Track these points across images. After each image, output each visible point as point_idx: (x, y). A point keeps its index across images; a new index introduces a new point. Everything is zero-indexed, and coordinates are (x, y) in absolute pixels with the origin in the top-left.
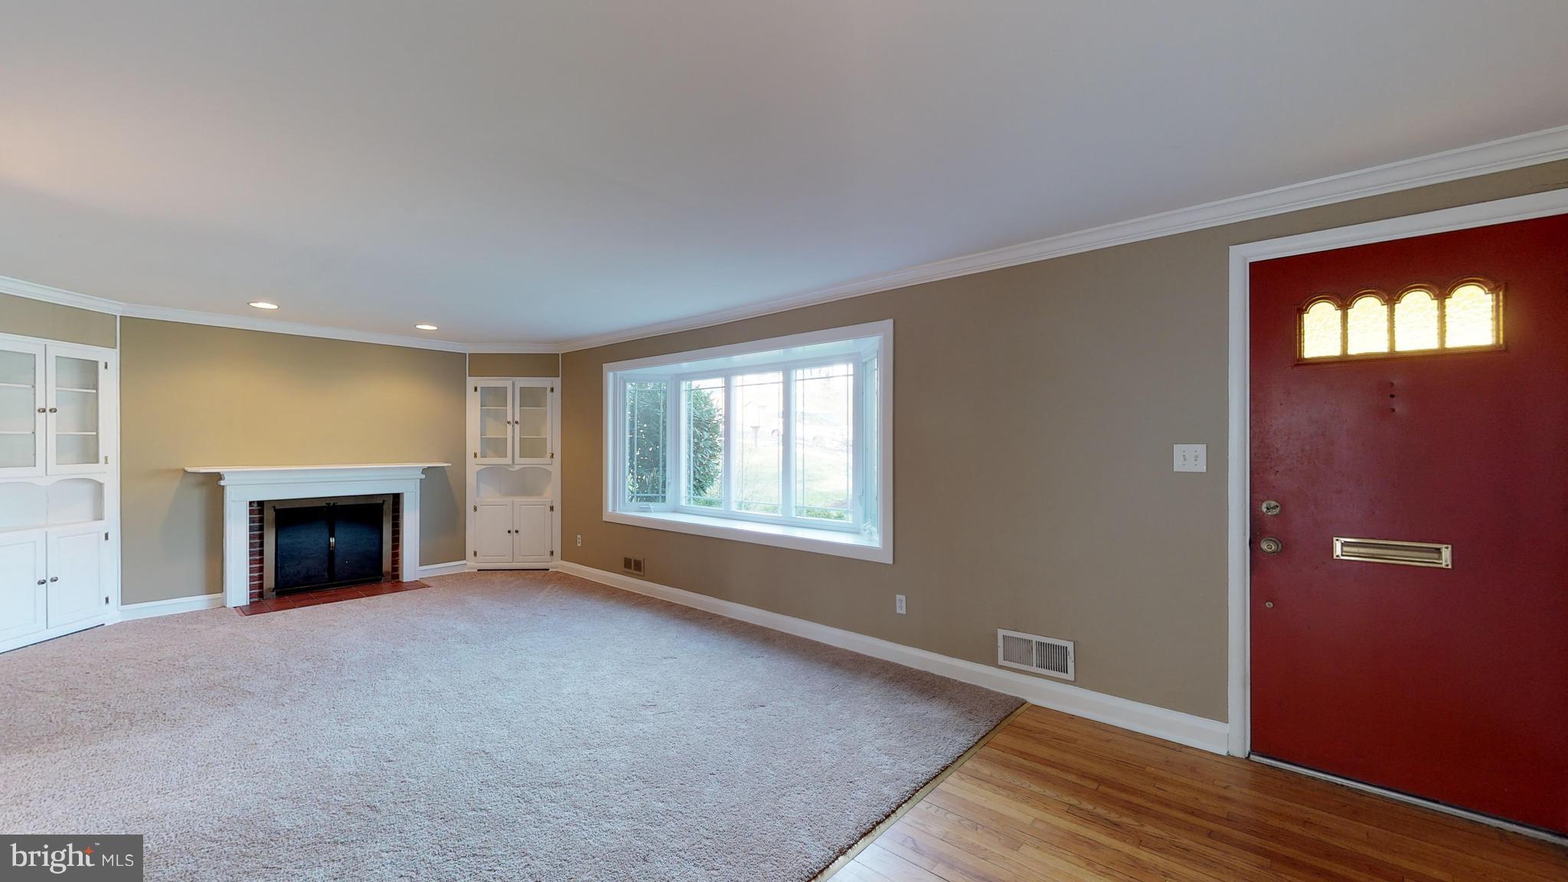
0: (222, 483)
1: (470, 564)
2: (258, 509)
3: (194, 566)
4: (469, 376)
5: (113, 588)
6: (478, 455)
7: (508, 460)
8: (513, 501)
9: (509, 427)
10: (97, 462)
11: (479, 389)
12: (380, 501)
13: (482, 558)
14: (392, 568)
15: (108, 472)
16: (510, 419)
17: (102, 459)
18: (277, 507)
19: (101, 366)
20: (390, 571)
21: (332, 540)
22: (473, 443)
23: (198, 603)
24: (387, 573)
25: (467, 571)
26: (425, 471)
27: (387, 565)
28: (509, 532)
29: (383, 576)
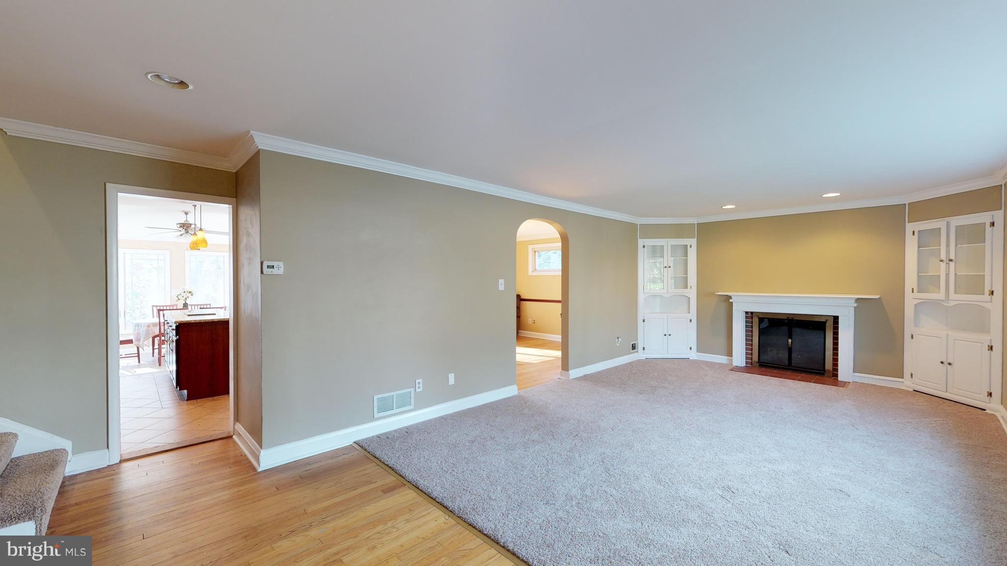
0: (731, 300)
1: (907, 384)
2: (750, 315)
3: (722, 341)
4: (909, 222)
5: (694, 345)
6: (915, 290)
7: (941, 296)
8: (947, 334)
9: (943, 265)
10: (687, 288)
11: (916, 233)
12: (824, 320)
13: (917, 380)
14: (833, 368)
15: (692, 293)
16: (943, 257)
17: (689, 287)
18: (760, 317)
19: (689, 246)
20: (831, 369)
21: (790, 341)
22: (911, 279)
23: (722, 359)
24: (829, 371)
25: (903, 388)
26: (857, 300)
27: (829, 365)
28: (942, 363)
29: (825, 371)
